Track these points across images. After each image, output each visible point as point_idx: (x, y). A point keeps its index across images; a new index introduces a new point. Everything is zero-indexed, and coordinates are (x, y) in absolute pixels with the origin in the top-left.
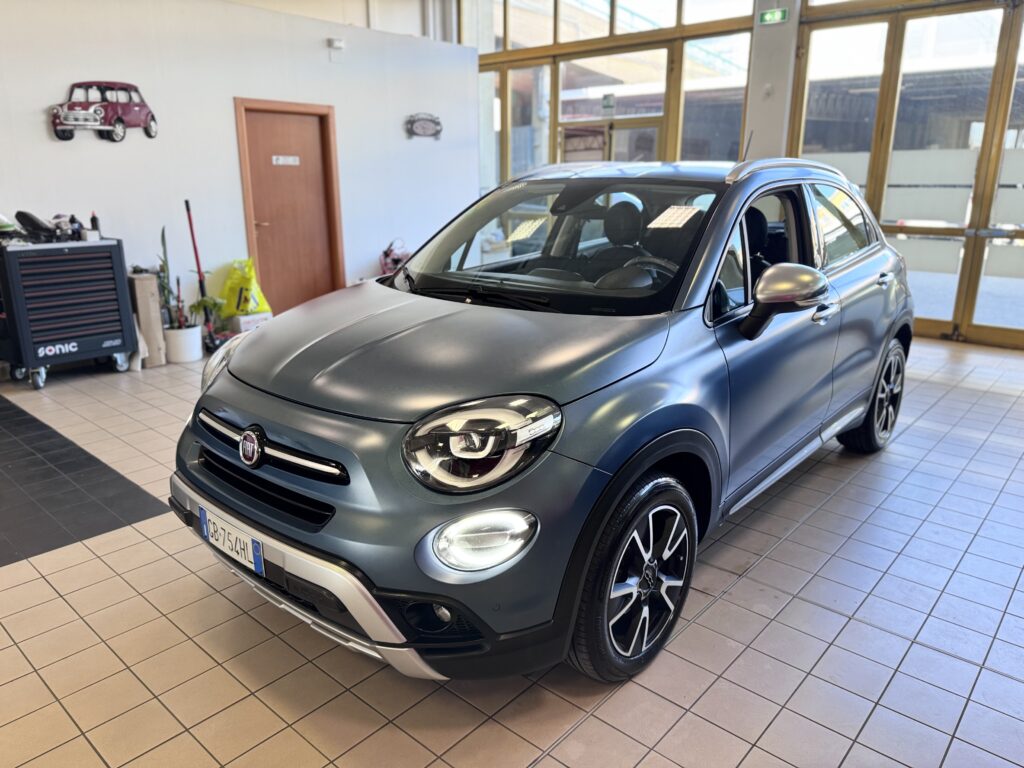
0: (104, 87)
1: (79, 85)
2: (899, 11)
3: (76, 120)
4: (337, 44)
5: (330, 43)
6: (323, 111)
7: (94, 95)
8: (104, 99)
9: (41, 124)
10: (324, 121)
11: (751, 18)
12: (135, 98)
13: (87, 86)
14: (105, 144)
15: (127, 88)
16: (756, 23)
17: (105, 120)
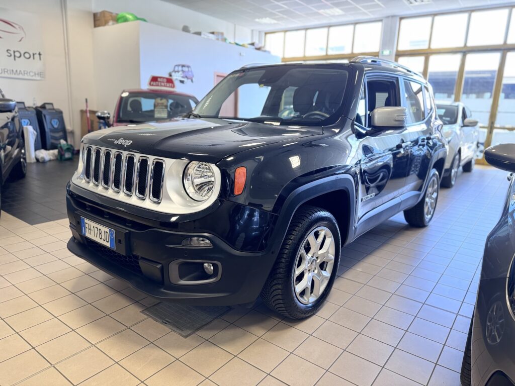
0: (183, 66)
1: (176, 66)
2: (427, 54)
3: (176, 76)
4: (242, 54)
7: (180, 68)
8: (182, 70)
11: (378, 53)
12: (190, 69)
13: (178, 66)
14: (181, 84)
15: (188, 67)
16: (380, 54)
17: (183, 77)
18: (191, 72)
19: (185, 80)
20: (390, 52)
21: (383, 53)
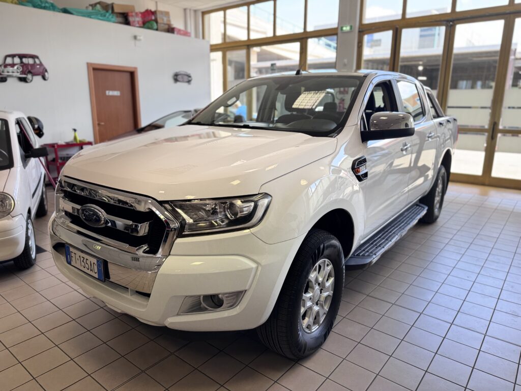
0: (21, 57)
1: (9, 56)
3: (8, 72)
4: (138, 38)
5: (135, 37)
6: (132, 70)
7: (17, 60)
8: (22, 62)
10: (132, 75)
11: (337, 29)
12: (37, 61)
13: (13, 56)
14: (23, 84)
15: (33, 57)
16: (339, 31)
17: (23, 72)
18: (41, 64)
19: (29, 76)
20: (351, 27)
21: (342, 29)
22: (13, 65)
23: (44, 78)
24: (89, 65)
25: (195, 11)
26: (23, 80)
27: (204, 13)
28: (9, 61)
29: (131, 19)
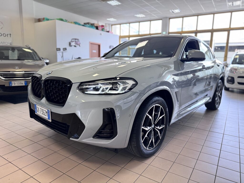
0: (75, 39)
2: (181, 33)
5: (101, 34)
6: (99, 44)
9: (68, 44)
10: (99, 46)
11: (161, 33)
12: (79, 41)
17: (76, 44)
20: (166, 33)
22: (73, 42)
23: (80, 46)
24: (90, 42)
25: (109, 24)
26: (75, 46)
27: (112, 25)
28: (73, 40)
29: (99, 28)
